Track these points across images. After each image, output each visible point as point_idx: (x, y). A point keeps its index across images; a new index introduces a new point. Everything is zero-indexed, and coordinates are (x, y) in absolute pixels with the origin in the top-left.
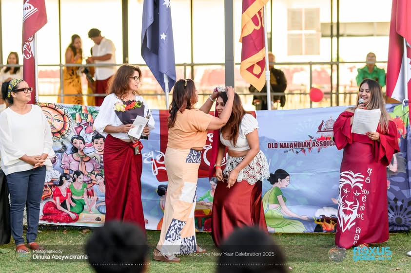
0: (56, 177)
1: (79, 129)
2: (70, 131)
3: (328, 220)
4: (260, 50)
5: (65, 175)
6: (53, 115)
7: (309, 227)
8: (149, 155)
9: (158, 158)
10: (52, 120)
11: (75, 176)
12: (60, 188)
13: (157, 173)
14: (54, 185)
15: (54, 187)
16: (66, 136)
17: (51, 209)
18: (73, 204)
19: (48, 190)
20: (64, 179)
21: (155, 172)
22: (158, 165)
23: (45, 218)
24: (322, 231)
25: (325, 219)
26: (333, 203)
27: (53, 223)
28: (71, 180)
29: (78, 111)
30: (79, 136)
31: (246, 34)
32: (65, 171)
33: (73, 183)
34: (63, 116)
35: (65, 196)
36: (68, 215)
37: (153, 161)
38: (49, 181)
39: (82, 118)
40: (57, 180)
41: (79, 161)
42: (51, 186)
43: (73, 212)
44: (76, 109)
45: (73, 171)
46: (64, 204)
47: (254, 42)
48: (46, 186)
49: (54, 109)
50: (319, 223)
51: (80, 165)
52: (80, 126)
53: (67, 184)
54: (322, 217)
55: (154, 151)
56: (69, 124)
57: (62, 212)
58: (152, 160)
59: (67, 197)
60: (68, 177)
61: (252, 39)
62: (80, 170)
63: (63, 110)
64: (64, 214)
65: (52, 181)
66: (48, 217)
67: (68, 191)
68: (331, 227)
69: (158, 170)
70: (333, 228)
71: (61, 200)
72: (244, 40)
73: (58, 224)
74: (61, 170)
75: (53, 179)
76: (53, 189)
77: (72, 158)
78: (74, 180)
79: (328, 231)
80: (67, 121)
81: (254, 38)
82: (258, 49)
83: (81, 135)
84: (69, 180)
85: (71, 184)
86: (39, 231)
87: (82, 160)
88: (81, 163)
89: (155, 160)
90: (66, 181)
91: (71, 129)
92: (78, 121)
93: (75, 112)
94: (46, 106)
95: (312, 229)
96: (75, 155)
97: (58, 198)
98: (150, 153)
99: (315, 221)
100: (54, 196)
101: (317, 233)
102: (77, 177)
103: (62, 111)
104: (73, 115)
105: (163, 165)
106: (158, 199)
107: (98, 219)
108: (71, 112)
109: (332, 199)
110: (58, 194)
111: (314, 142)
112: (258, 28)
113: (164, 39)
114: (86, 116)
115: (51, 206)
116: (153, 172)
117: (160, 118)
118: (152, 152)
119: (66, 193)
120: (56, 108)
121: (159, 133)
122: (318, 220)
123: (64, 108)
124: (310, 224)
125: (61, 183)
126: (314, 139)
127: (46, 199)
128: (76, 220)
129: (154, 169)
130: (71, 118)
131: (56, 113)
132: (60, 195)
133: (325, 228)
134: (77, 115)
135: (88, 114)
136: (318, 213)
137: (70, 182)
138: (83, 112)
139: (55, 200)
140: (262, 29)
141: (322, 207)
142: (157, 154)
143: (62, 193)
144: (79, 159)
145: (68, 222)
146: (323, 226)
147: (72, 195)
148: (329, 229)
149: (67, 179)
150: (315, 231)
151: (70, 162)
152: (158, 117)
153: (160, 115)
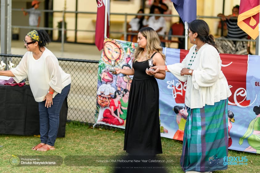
0: (112, 92)
1: (128, 59)
2: (122, 60)
5: (118, 91)
6: (114, 48)
8: (171, 82)
9: (177, 85)
10: (112, 51)
11: (124, 93)
12: (114, 100)
13: (176, 97)
14: (111, 98)
15: (111, 99)
16: (119, 63)
17: (108, 114)
18: (122, 113)
19: (107, 100)
20: (117, 94)
21: (174, 96)
22: (177, 91)
23: (104, 120)
27: (108, 124)
28: (121, 95)
29: (129, 46)
30: (127, 64)
32: (118, 89)
33: (123, 98)
34: (120, 49)
35: (117, 106)
36: (118, 120)
37: (174, 88)
38: (108, 95)
39: (131, 51)
40: (113, 94)
41: (127, 83)
42: (109, 98)
43: (121, 118)
44: (128, 45)
45: (123, 89)
46: (116, 112)
48: (106, 98)
49: (114, 44)
51: (127, 85)
52: (129, 57)
53: (119, 98)
55: (174, 80)
56: (123, 56)
57: (115, 117)
58: (173, 86)
59: (118, 107)
60: (120, 93)
62: (127, 89)
63: (120, 44)
64: (116, 119)
65: (110, 95)
66: (106, 119)
67: (119, 103)
69: (177, 94)
71: (114, 109)
73: (111, 125)
74: (116, 87)
75: (110, 94)
76: (110, 100)
77: (122, 80)
78: (123, 96)
80: (122, 53)
83: (129, 64)
84: (120, 95)
85: (121, 98)
86: (100, 129)
87: (129, 82)
88: (128, 84)
89: (175, 87)
90: (119, 96)
91: (123, 59)
92: (128, 54)
93: (127, 47)
94: (110, 42)
96: (124, 77)
97: (112, 107)
98: (172, 81)
100: (110, 106)
102: (125, 94)
103: (120, 46)
104: (126, 49)
105: (180, 91)
106: (175, 116)
108: (125, 47)
110: (112, 104)
115: (108, 112)
116: (173, 96)
117: (180, 56)
118: (173, 81)
119: (117, 104)
120: (116, 43)
123: (121, 44)
125: (115, 97)
127: (106, 107)
128: (122, 124)
129: (174, 93)
130: (124, 51)
131: (116, 47)
132: (114, 105)
134: (128, 49)
135: (134, 49)
137: (120, 96)
138: (132, 47)
139: (111, 108)
143: (115, 104)
144: (127, 81)
145: (117, 125)
147: (121, 106)
149: (119, 94)
151: (121, 82)
153: (180, 53)
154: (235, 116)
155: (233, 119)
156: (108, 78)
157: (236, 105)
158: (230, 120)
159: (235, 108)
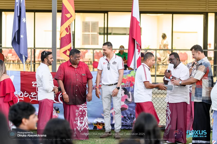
3: (100, 124)
4: (69, 44)
7: (91, 127)
9: (19, 94)
22: (19, 98)
24: (97, 129)
25: (98, 123)
26: (102, 116)
31: (63, 36)
47: (66, 40)
50: (95, 125)
54: (97, 122)
61: (65, 38)
68: (101, 127)
70: (102, 128)
72: (62, 39)
79: (99, 129)
81: (66, 38)
82: (68, 43)
95: (92, 128)
99: (94, 125)
101: (94, 130)
105: (22, 98)
109: (102, 114)
111: (93, 88)
112: (68, 33)
113: (22, 37)
121: (20, 82)
122: (95, 124)
124: (91, 126)
126: (94, 86)
133: (98, 128)
136: (95, 121)
140: (70, 34)
141: (97, 118)
142: (19, 92)
146: (97, 127)
148: (100, 128)
150: (93, 129)
152: (20, 74)
153: (21, 74)
154: (60, 110)
155: (58, 111)
157: (60, 103)
158: (57, 112)
159: (59, 105)
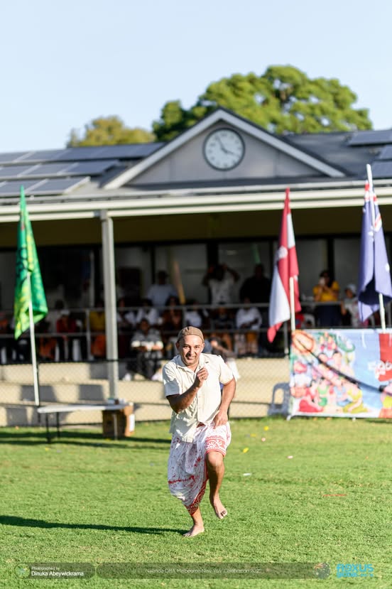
6: (305, 339)
12: (310, 389)
14: (306, 387)
16: (314, 353)
18: (320, 401)
19: (302, 391)
20: (313, 383)
23: (301, 410)
28: (318, 383)
32: (315, 378)
33: (320, 386)
34: (312, 339)
36: (316, 407)
39: (325, 340)
40: (308, 384)
42: (304, 388)
43: (319, 406)
46: (313, 401)
48: (301, 389)
49: (304, 334)
51: (325, 373)
52: (324, 346)
56: (316, 345)
58: (374, 367)
59: (315, 396)
60: (316, 381)
67: (316, 391)
69: (379, 374)
71: (311, 398)
74: (311, 377)
75: (305, 384)
76: (306, 390)
78: (320, 384)
80: (315, 342)
83: (324, 352)
85: (318, 386)
88: (325, 371)
89: (377, 367)
90: (315, 384)
92: (322, 342)
93: (319, 335)
94: (300, 333)
97: (309, 396)
100: (306, 395)
102: (322, 381)
103: (311, 336)
104: (319, 339)
106: (379, 395)
107: (337, 410)
110: (308, 393)
114: (327, 338)
115: (304, 402)
116: (376, 376)
119: (314, 393)
120: (306, 334)
121: (379, 350)
123: (313, 334)
125: (311, 386)
127: (301, 397)
128: (322, 411)
129: (376, 373)
130: (317, 340)
131: (308, 338)
134: (322, 338)
135: (329, 337)
138: (326, 336)
139: (307, 397)
143: (312, 393)
147: (319, 394)
156: (300, 368)
